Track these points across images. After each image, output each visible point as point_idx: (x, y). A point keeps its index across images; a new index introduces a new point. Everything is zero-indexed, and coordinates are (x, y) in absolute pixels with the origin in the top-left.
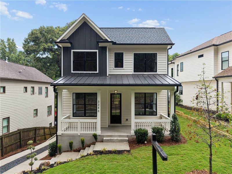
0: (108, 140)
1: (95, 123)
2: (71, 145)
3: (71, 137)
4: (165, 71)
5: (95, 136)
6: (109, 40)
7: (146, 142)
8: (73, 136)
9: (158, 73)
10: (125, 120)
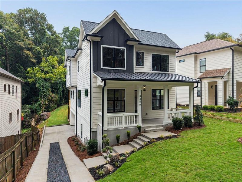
0: (151, 130)
1: (137, 116)
2: (118, 138)
3: (116, 131)
4: (174, 71)
5: (139, 128)
6: (138, 40)
7: (181, 128)
8: (118, 130)
9: (170, 72)
10: (145, 114)
